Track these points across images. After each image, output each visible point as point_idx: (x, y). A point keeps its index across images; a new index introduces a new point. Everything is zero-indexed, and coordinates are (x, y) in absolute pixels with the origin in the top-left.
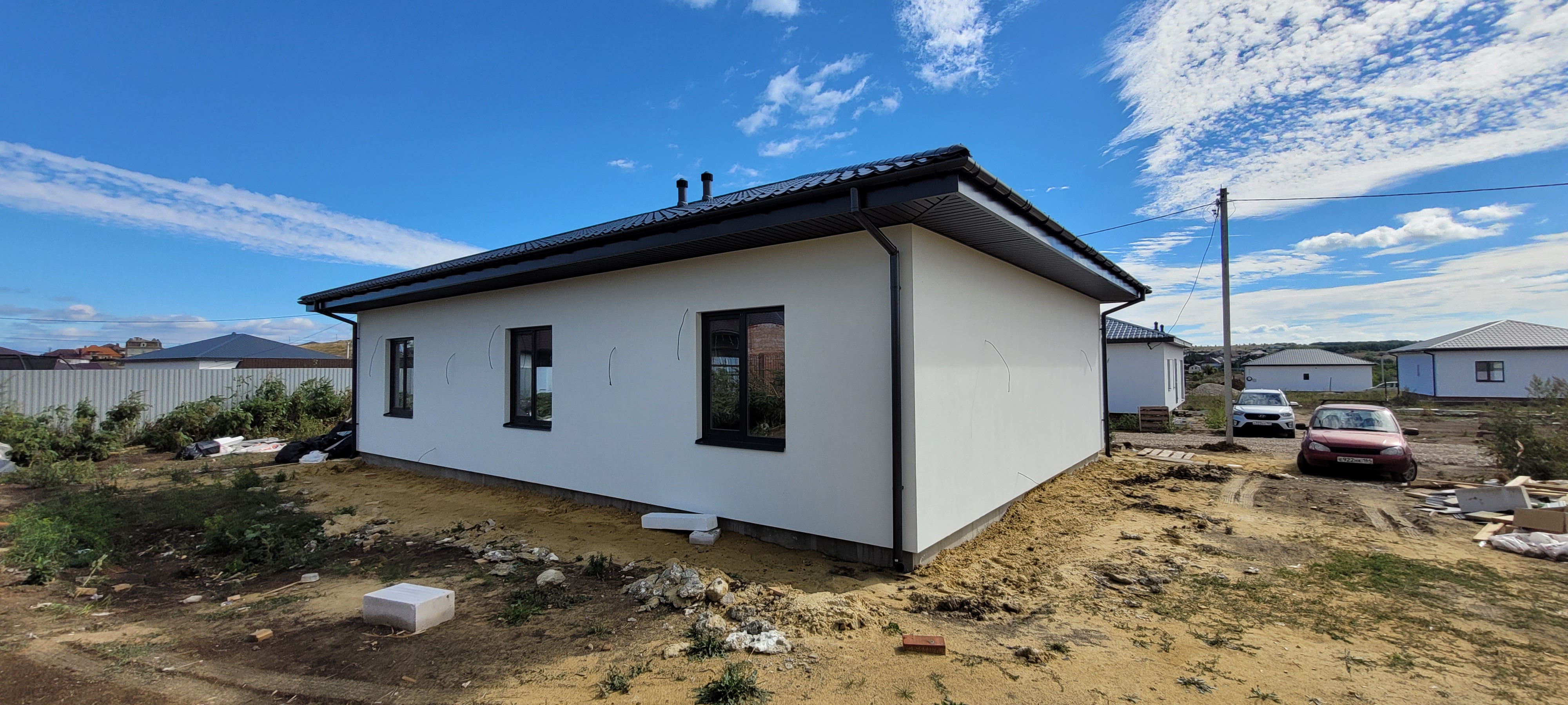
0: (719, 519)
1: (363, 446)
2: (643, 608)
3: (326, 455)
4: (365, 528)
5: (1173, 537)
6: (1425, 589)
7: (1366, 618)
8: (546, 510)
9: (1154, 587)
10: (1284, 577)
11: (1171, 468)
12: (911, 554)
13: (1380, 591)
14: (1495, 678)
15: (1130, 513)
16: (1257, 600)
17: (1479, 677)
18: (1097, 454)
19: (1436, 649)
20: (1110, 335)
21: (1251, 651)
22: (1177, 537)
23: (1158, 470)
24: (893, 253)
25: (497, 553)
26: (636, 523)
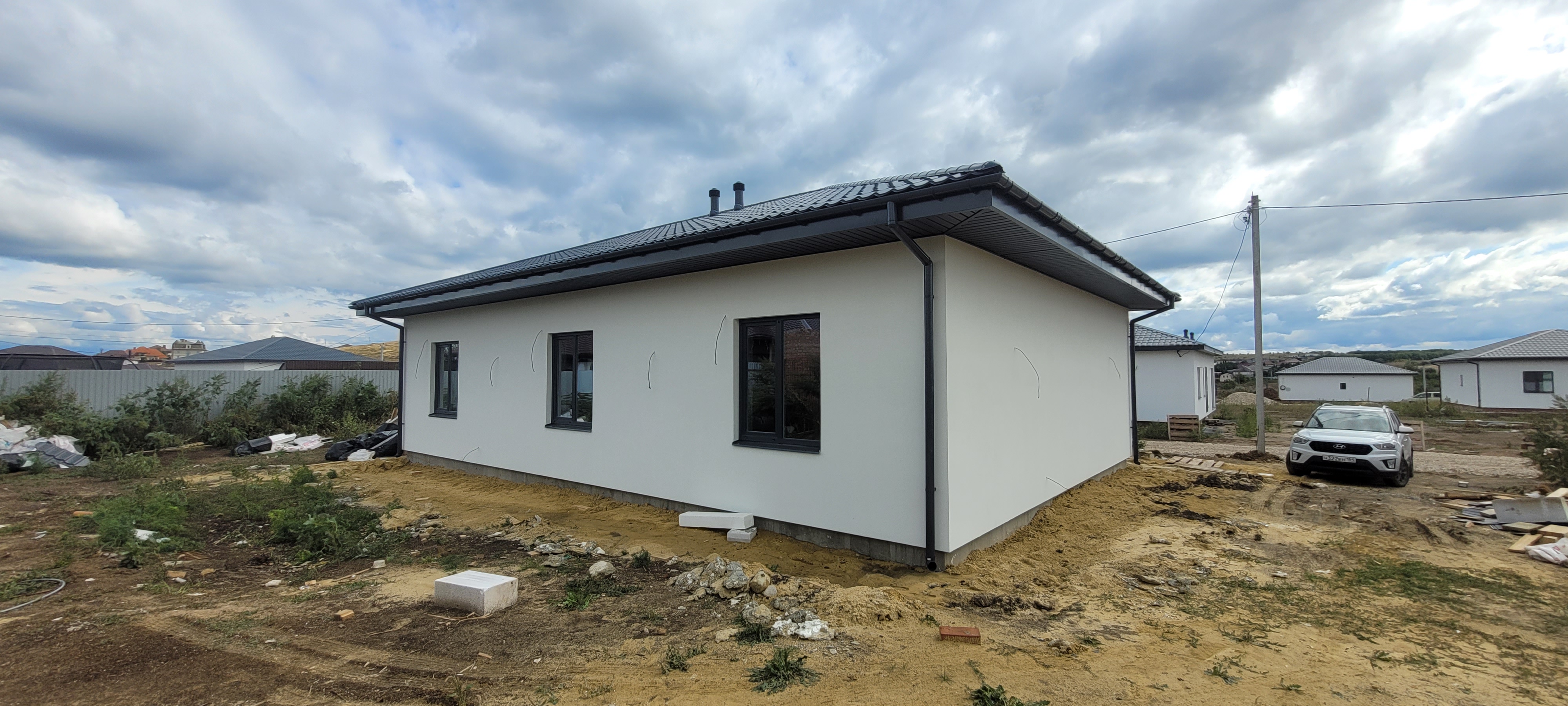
0: (755, 518)
1: (408, 445)
2: (691, 598)
3: (373, 453)
4: (420, 522)
5: (1201, 541)
6: (1455, 596)
7: (1393, 621)
8: (587, 508)
9: (1182, 588)
10: (1312, 581)
11: (1201, 476)
12: (943, 553)
13: (1409, 596)
14: (1518, 678)
15: (1158, 519)
16: (1285, 602)
17: (1503, 676)
18: (1125, 460)
19: (1460, 650)
20: (1138, 343)
21: (1278, 648)
22: (1206, 542)
23: (1187, 478)
24: (927, 263)
25: (548, 546)
26: (675, 521)
